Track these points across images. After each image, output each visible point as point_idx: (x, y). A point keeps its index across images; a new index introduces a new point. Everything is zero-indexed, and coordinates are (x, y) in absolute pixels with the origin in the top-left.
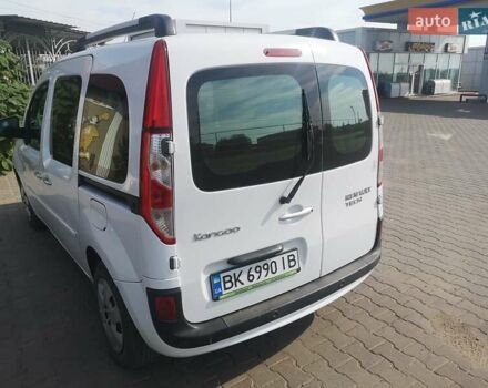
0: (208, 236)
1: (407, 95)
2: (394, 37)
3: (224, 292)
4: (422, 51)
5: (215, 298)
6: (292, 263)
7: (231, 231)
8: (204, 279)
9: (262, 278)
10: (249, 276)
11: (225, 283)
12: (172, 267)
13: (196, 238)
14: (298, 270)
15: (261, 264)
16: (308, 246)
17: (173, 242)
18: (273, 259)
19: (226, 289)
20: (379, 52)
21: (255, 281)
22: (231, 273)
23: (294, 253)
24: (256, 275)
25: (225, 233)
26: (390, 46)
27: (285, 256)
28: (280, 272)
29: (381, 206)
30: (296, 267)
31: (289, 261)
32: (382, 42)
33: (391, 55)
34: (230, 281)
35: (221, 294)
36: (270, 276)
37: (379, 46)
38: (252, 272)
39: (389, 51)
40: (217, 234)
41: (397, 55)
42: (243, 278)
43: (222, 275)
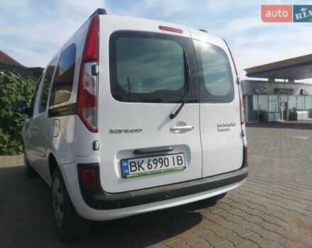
0: (120, 131)
1: (279, 120)
2: (267, 86)
3: (130, 173)
4: (286, 93)
5: (124, 176)
6: (180, 162)
7: (136, 131)
8: (116, 161)
9: (158, 168)
10: (149, 165)
11: (131, 166)
12: (94, 149)
13: (111, 131)
14: (185, 168)
15: (157, 158)
16: (192, 151)
17: (96, 131)
18: (167, 157)
19: (131, 171)
20: (257, 94)
21: (153, 169)
22: (136, 160)
23: (182, 155)
24: (154, 166)
25: (132, 131)
26: (265, 91)
27: (175, 156)
28: (171, 166)
29: (245, 138)
30: (183, 165)
31: (178, 160)
32: (259, 88)
33: (266, 96)
34: (135, 166)
35: (128, 174)
36: (164, 167)
37: (258, 91)
38: (151, 163)
39: (265, 94)
40: (126, 131)
41: (270, 96)
42: (145, 165)
43: (129, 161)
